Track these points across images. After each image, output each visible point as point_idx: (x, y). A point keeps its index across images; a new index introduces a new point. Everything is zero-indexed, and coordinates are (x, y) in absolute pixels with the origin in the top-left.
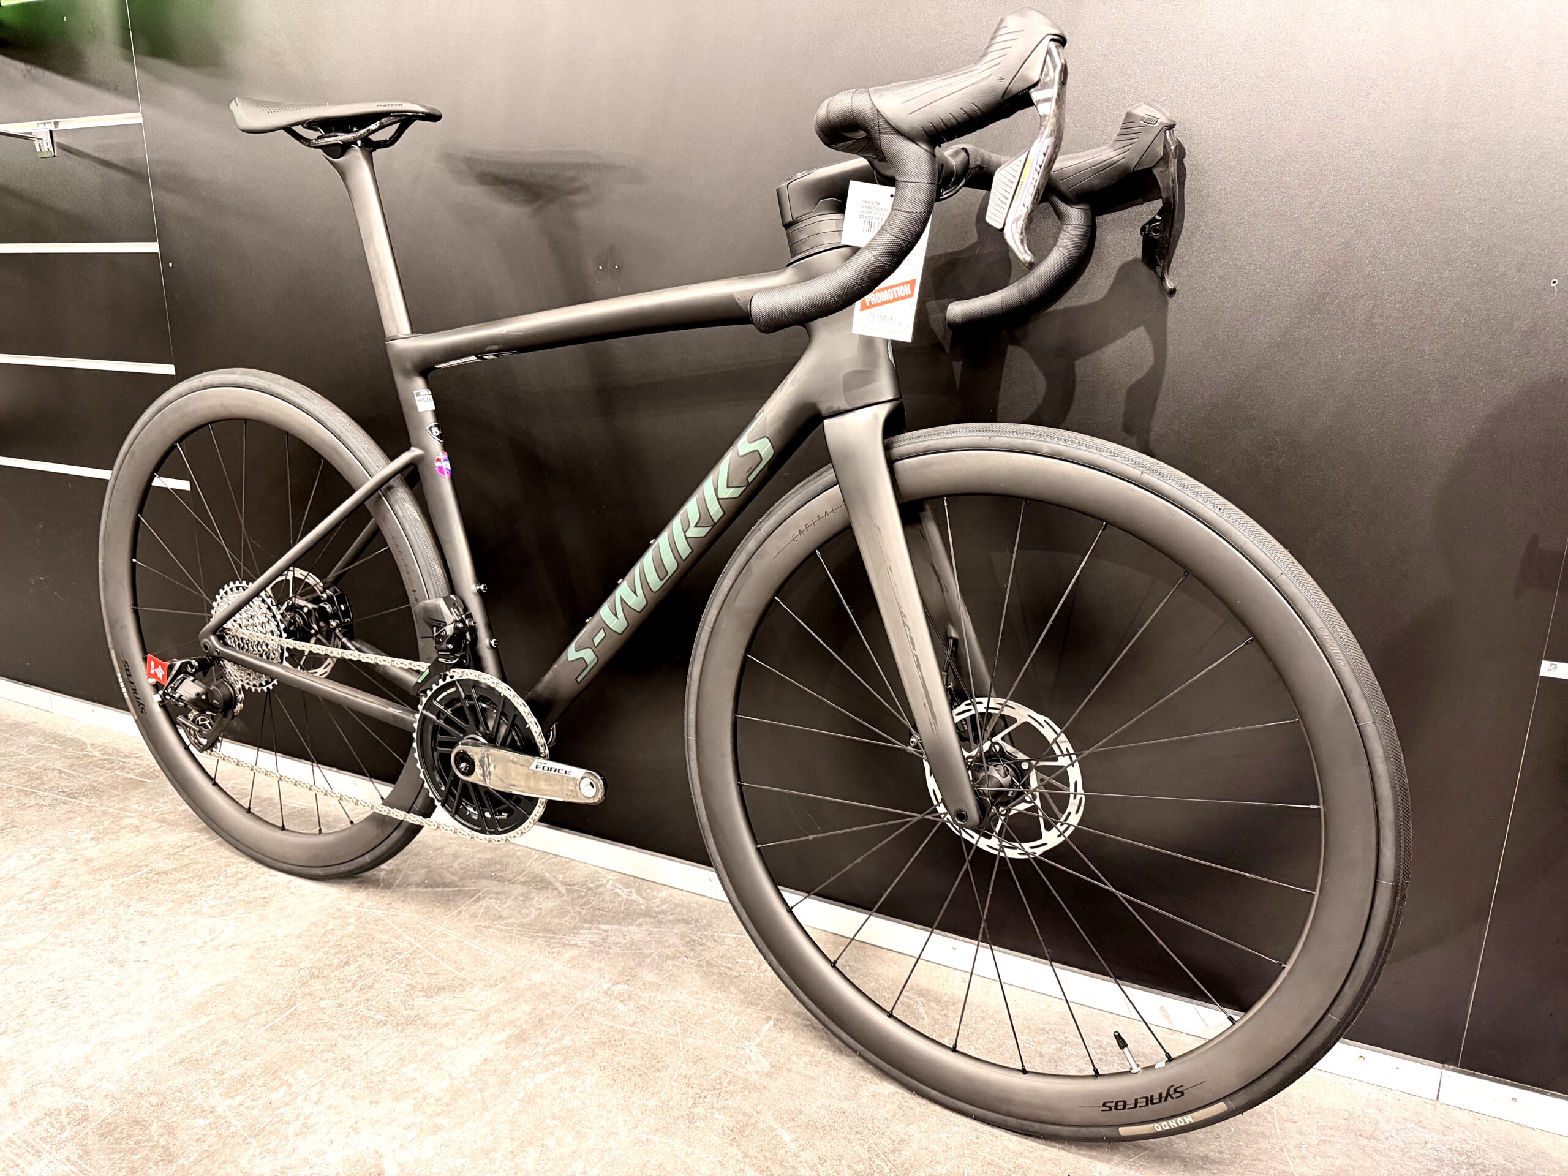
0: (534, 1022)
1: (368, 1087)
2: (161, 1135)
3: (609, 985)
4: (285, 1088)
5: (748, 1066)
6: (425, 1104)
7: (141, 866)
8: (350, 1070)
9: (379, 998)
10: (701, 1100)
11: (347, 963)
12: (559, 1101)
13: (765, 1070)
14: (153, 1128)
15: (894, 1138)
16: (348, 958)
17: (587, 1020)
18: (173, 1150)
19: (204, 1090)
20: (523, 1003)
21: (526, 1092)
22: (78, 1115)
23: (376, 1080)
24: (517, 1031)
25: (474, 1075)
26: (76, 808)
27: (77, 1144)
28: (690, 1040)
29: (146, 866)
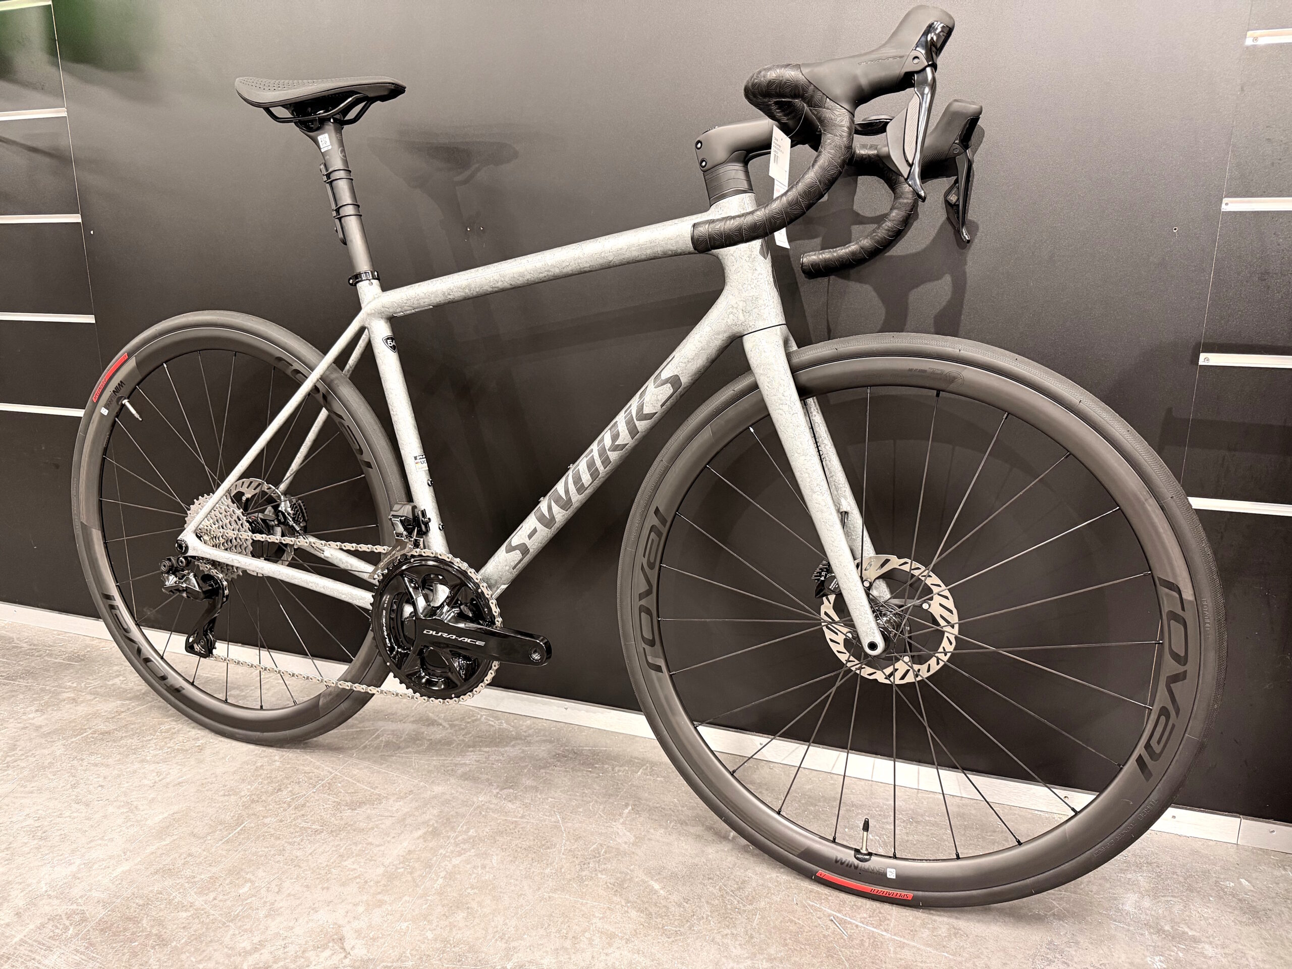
0: (442, 821)
1: (318, 878)
2: (152, 926)
3: (497, 791)
4: (249, 884)
5: (617, 839)
6: (366, 886)
7: (85, 729)
8: (300, 867)
9: (313, 813)
10: (586, 866)
11: (279, 790)
12: (474, 876)
13: (631, 841)
14: (144, 921)
15: (737, 880)
16: (280, 785)
17: (485, 816)
18: (165, 936)
19: (181, 891)
20: (431, 809)
21: (447, 872)
22: (77, 918)
23: (323, 872)
24: (431, 829)
25: (403, 862)
26: (16, 688)
27: (82, 939)
28: (570, 825)
29: (90, 729)
